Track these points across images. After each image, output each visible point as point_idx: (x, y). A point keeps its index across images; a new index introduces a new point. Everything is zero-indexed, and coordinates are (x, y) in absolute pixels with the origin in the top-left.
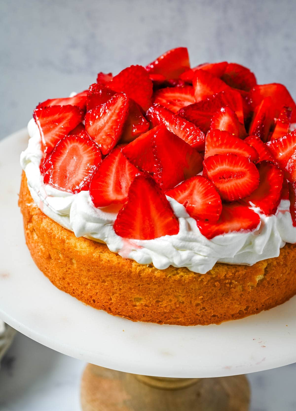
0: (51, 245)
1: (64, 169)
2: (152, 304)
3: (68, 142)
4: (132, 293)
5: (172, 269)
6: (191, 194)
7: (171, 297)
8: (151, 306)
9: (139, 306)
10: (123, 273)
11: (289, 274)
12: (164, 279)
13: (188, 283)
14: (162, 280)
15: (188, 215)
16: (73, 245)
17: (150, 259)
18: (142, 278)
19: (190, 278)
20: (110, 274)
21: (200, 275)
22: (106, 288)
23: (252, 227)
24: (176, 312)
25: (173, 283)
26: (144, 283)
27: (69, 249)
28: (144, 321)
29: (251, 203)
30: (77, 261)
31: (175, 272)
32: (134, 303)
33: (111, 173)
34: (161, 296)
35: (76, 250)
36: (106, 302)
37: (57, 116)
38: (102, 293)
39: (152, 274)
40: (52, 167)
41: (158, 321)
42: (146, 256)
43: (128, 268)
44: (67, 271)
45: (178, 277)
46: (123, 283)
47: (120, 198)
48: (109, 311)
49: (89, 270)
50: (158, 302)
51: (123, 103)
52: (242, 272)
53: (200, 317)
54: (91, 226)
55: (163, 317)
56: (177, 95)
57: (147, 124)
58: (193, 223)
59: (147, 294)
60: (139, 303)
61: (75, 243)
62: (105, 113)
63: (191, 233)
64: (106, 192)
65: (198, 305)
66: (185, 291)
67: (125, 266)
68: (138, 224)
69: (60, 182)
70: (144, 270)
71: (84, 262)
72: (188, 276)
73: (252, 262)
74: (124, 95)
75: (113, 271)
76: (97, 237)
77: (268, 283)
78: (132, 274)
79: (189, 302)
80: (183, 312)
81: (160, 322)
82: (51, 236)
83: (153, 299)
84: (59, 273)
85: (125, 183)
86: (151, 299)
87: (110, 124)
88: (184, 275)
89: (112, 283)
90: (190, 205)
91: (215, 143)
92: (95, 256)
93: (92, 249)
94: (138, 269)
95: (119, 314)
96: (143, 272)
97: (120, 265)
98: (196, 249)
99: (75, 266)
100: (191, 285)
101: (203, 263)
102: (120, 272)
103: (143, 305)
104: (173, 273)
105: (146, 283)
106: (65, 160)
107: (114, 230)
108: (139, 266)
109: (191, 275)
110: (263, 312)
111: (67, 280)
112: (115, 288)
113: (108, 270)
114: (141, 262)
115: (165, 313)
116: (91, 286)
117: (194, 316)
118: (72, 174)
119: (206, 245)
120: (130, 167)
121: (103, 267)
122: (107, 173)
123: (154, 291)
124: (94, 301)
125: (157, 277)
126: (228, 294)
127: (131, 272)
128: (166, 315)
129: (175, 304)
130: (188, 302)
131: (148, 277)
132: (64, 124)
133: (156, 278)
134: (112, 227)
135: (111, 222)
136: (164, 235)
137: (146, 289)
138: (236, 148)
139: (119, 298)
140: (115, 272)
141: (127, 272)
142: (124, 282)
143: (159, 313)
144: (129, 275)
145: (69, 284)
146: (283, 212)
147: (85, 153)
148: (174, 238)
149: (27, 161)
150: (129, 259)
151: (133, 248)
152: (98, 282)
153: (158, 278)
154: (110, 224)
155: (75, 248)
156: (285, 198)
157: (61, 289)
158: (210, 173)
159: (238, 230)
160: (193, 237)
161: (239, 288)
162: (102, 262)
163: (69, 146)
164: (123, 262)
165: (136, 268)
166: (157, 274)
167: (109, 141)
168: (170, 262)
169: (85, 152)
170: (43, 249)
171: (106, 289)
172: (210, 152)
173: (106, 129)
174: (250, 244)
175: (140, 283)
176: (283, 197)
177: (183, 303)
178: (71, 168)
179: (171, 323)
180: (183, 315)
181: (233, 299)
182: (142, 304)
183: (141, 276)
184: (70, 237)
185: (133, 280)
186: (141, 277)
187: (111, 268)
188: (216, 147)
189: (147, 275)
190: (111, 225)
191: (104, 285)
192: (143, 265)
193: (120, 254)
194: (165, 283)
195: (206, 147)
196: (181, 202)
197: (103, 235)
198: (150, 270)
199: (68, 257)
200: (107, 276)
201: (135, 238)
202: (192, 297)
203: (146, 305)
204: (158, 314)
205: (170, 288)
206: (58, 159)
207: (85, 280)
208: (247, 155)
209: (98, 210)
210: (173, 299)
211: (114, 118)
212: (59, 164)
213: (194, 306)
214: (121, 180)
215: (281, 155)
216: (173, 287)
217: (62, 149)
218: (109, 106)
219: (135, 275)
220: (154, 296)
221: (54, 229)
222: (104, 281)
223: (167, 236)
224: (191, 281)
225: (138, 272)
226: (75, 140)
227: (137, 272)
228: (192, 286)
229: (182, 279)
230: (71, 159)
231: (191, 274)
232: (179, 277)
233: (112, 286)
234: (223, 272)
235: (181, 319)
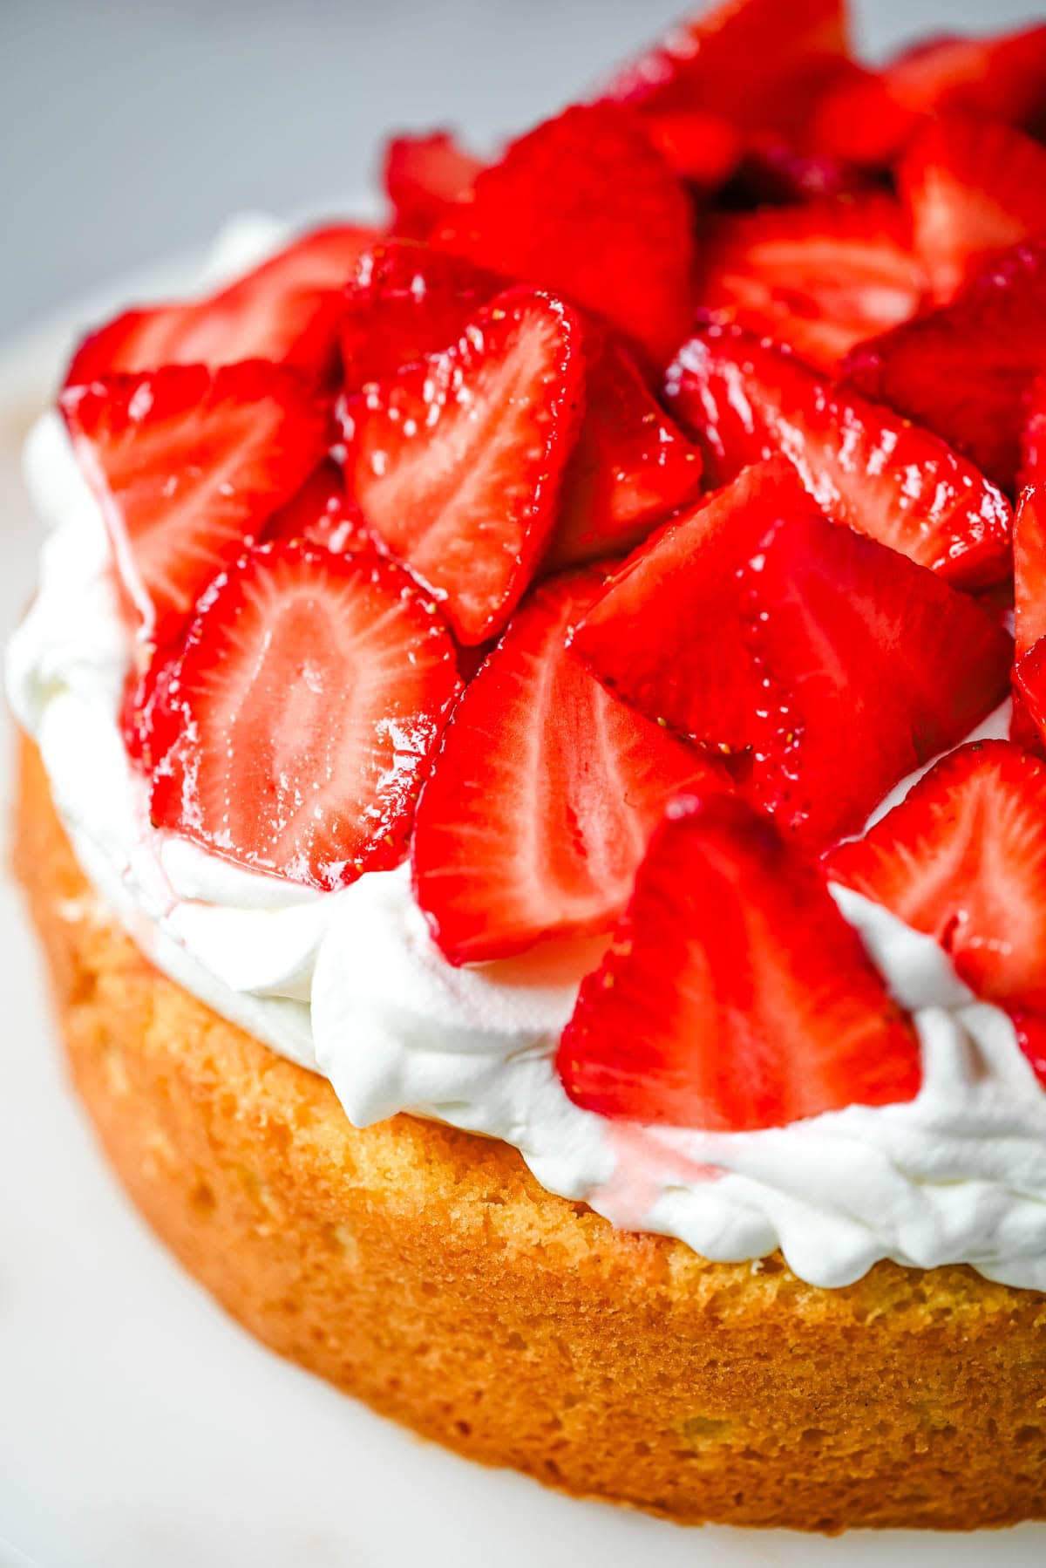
0: (216, 1145)
1: (256, 744)
2: (783, 1449)
3: (264, 576)
4: (673, 1399)
5: (890, 1280)
6: (969, 869)
7: (884, 1413)
8: (777, 1458)
9: (713, 1456)
10: (622, 1311)
12: (849, 1333)
13: (979, 1340)
14: (839, 1337)
15: (966, 993)
16: (337, 1158)
17: (769, 1233)
18: (727, 1332)
19: (991, 1320)
20: (552, 1310)
22: (528, 1374)
24: (913, 1475)
25: (899, 1345)
26: (739, 1356)
27: (313, 1179)
28: (738, 1522)
30: (361, 1240)
31: (908, 1290)
32: (685, 1445)
33: (521, 759)
34: (833, 1411)
35: (354, 1184)
36: (529, 1438)
37: (189, 429)
38: (507, 1396)
39: (785, 1310)
40: (191, 733)
41: (816, 1519)
42: (746, 1220)
43: (650, 1282)
44: (306, 1278)
45: (923, 1318)
46: (622, 1354)
47: (583, 910)
48: (550, 1473)
49: (429, 1289)
50: (814, 1435)
51: (556, 358)
53: (1039, 1485)
54: (437, 1067)
55: (842, 1503)
56: (821, 253)
57: (690, 457)
58: (996, 1031)
59: (756, 1404)
60: (710, 1442)
61: (347, 1149)
62: (451, 405)
63: (988, 1090)
64: (504, 882)
65: (1028, 1435)
66: (962, 1378)
67: (631, 1277)
69: (239, 818)
70: (736, 1290)
71: (405, 1248)
72: (977, 1307)
74: (555, 313)
75: (567, 1300)
78: (670, 1315)
79: (984, 1426)
80: (945, 1474)
81: (828, 1525)
82: (208, 1102)
83: (790, 1426)
85: (603, 821)
86: (775, 1427)
87: (486, 472)
88: (958, 1304)
89: (564, 1350)
90: (977, 942)
92: (464, 1223)
93: (443, 1174)
94: (701, 1288)
95: (609, 1492)
96: (730, 1301)
97: (605, 1271)
98: (1020, 1173)
99: (352, 1261)
100: (994, 1349)
102: (605, 1303)
103: (735, 1451)
104: (896, 1298)
105: (752, 1355)
106: (257, 689)
107: (558, 1078)
108: (709, 1269)
109: (991, 1306)
111: (311, 1317)
112: (579, 1378)
113: (538, 1292)
114: (721, 1253)
115: (854, 1483)
116: (447, 1360)
117: (1008, 1484)
118: (307, 769)
120: (616, 719)
121: (512, 1280)
122: (496, 762)
123: (794, 1387)
124: (464, 1428)
125: (809, 1324)
127: (666, 1304)
128: (859, 1492)
129: (909, 1439)
130: (976, 1428)
131: (760, 1328)
132: (237, 474)
133: (802, 1330)
134: (547, 1065)
135: (542, 1040)
136: (840, 1103)
137: (748, 1383)
139: (600, 1423)
140: (577, 1303)
141: (643, 1306)
142: (628, 1351)
143: (823, 1485)
144: (656, 1316)
145: (319, 1335)
147: (364, 644)
148: (895, 1118)
149: (43, 688)
150: (650, 1235)
151: (670, 1177)
152: (482, 1343)
153: (818, 1327)
154: (534, 1054)
155: (346, 1176)
160: (999, 1112)
162: (506, 1252)
163: (275, 607)
164: (620, 1251)
165: (692, 1287)
166: (803, 1307)
167: (489, 569)
168: (879, 1248)
169: (366, 634)
170: (169, 1153)
171: (531, 1380)
173: (467, 496)
175: (714, 1353)
177: (950, 1431)
178: (291, 737)
179: (881, 1524)
180: (950, 1486)
182: (727, 1447)
183: (722, 1322)
184: (313, 1110)
185: (679, 1339)
186: (721, 1327)
187: (554, 1282)
189: (755, 1318)
190: (543, 1057)
191: (515, 1362)
192: (730, 1266)
193: (597, 1205)
194: (851, 1349)
195: (1019, 579)
196: (920, 923)
197: (504, 1113)
198: (772, 1287)
199: (310, 1215)
200: (533, 1322)
201: (675, 1122)
202: (999, 1402)
203: (749, 1453)
204: (817, 1490)
205: (882, 1374)
206: (216, 686)
207: (415, 1332)
209: (465, 977)
210: (896, 1419)
211: (506, 438)
212: (228, 713)
213: (1011, 1443)
214: (577, 803)
216: (896, 1365)
217: (232, 621)
218: (473, 365)
219: (687, 1316)
220: (797, 1412)
221: (222, 1064)
222: (516, 1343)
223: (855, 1114)
224: (996, 1332)
225: (703, 1304)
226: (305, 569)
227: (696, 1302)
228: (997, 1354)
229: (946, 1323)
230: (288, 682)
231: (993, 1296)
232: (929, 1320)
233: (562, 1365)
235: (940, 1504)
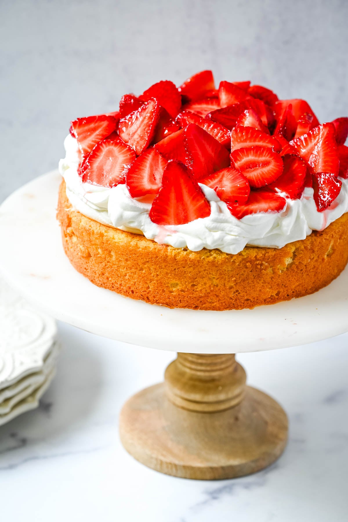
0: (90, 241)
1: (101, 169)
2: (188, 288)
3: (104, 145)
4: (169, 278)
5: (206, 252)
6: (220, 181)
7: (205, 280)
8: (187, 291)
9: (176, 291)
10: (159, 258)
11: (316, 261)
12: (198, 261)
13: (221, 264)
14: (197, 262)
15: (219, 199)
16: (112, 237)
17: (184, 242)
18: (177, 261)
19: (223, 259)
20: (148, 260)
21: (232, 256)
22: (144, 276)
23: (279, 208)
24: (211, 295)
25: (207, 264)
26: (180, 267)
27: (107, 241)
28: (180, 307)
29: (277, 189)
30: (116, 252)
31: (209, 254)
32: (171, 289)
33: (146, 167)
34: (196, 280)
35: (114, 241)
36: (144, 291)
37: (92, 125)
38: (140, 282)
39: (187, 256)
40: (89, 167)
41: (194, 306)
42: (180, 240)
43: (164, 252)
44: (106, 266)
45: (211, 258)
46: (159, 269)
47: (155, 187)
48: (147, 300)
49: (127, 260)
50: (193, 285)
51: (154, 107)
52: (272, 253)
53: (234, 300)
54: (128, 214)
55: (199, 302)
56: (204, 106)
57: (177, 125)
58: (224, 206)
59: (183, 278)
60: (175, 288)
61: (113, 235)
62: (137, 119)
63: (222, 214)
64: (141, 182)
65: (231, 288)
66: (219, 272)
67: (161, 251)
68: (172, 210)
69: (97, 179)
70: (179, 253)
71: (123, 252)
72: (221, 257)
73: (281, 244)
74: (154, 100)
75: (150, 257)
76: (133, 225)
77: (297, 267)
78: (167, 258)
79: (223, 284)
80: (217, 296)
81: (196, 308)
82: (90, 233)
83: (189, 283)
84: (98, 269)
85: (159, 175)
86: (186, 283)
87: (142, 127)
88: (217, 256)
89: (150, 270)
90: (220, 189)
91: (240, 138)
92: (133, 244)
93: (129, 238)
94: (173, 252)
95: (157, 302)
96: (178, 255)
97: (157, 250)
98: (227, 229)
99: (114, 258)
100: (224, 266)
101: (235, 242)
102: (157, 257)
103: (179, 290)
104: (207, 255)
105: (182, 267)
106: (101, 161)
107: (150, 218)
108: (175, 250)
109: (223, 256)
110: (294, 299)
111: (107, 274)
112: (152, 275)
113: (145, 256)
114: (176, 246)
115: (201, 297)
116: (130, 276)
117: (228, 300)
118: (109, 172)
119: (237, 226)
120: (163, 163)
121: (140, 255)
122: (141, 167)
123: (189, 274)
124: (133, 292)
125: (191, 259)
126: (259, 276)
127: (167, 256)
128: (202, 299)
129: (210, 286)
130: (222, 285)
131: (183, 260)
132: (100, 131)
133: (191, 261)
134: (148, 215)
135: (147, 211)
136: (197, 218)
137: (181, 273)
138: (259, 141)
139: (156, 285)
140: (152, 258)
141: (163, 257)
142: (160, 267)
143: (195, 297)
144: (165, 259)
145: (108, 278)
146: (307, 198)
147: (120, 154)
148: (207, 219)
149: (65, 168)
150: (165, 245)
151: (168, 233)
152: (135, 270)
153: (193, 260)
154: (146, 213)
155: (113, 240)
156: (308, 186)
157: (101, 286)
158: (237, 164)
159: (266, 211)
160: (224, 218)
161: (270, 270)
162: (140, 249)
163: (105, 149)
164: (159, 247)
165: (171, 252)
166: (192, 256)
167: (142, 142)
168: (203, 244)
169: (121, 153)
170: (83, 248)
171: (144, 277)
172: (235, 146)
173: (139, 132)
174: (277, 225)
175: (175, 267)
176: (307, 185)
177: (217, 286)
178: (107, 167)
179: (206, 309)
180: (218, 299)
181: (265, 282)
182: (178, 289)
183: (177, 260)
184: (108, 231)
185: (169, 264)
186: (176, 260)
187: (148, 253)
188: (241, 142)
189: (182, 258)
190: (147, 214)
191: (141, 273)
192: (178, 249)
193: (156, 240)
194: (199, 265)
195: (232, 143)
196: (211, 187)
197: (140, 222)
198: (185, 253)
199: (107, 250)
200: (144, 264)
201: (169, 223)
202: (225, 278)
203: (182, 291)
204: (194, 299)
205: (205, 270)
206: (94, 161)
207: (123, 271)
208: (270, 146)
209: (134, 200)
210: (207, 281)
211: (146, 121)
212: (96, 164)
213: (228, 288)
214: (155, 173)
215: (303, 151)
216: (207, 268)
217: (98, 151)
218: (141, 112)
219: (170, 258)
220: (190, 279)
221: (92, 226)
222: (142, 269)
223: (200, 219)
224: (224, 262)
225: (173, 256)
226: (111, 144)
227: (172, 255)
228: (225, 267)
229: (215, 260)
230: (107, 160)
231: (223, 255)
232: (212, 259)
233: (149, 272)
234: (253, 253)
235: (217, 304)
